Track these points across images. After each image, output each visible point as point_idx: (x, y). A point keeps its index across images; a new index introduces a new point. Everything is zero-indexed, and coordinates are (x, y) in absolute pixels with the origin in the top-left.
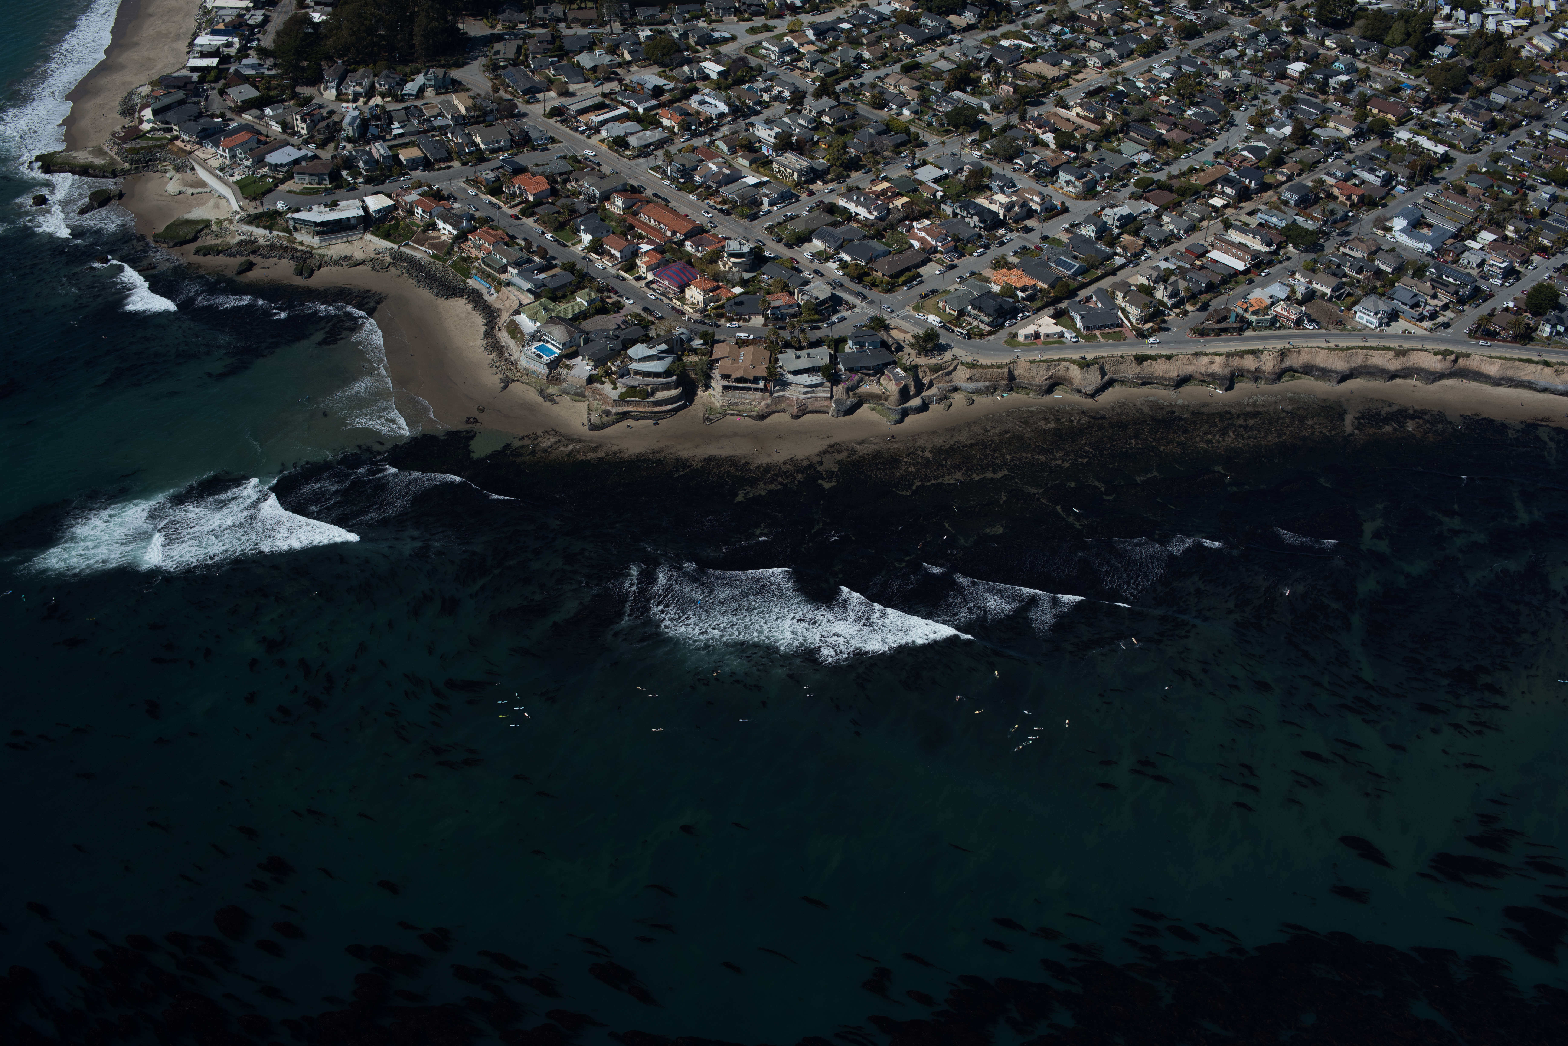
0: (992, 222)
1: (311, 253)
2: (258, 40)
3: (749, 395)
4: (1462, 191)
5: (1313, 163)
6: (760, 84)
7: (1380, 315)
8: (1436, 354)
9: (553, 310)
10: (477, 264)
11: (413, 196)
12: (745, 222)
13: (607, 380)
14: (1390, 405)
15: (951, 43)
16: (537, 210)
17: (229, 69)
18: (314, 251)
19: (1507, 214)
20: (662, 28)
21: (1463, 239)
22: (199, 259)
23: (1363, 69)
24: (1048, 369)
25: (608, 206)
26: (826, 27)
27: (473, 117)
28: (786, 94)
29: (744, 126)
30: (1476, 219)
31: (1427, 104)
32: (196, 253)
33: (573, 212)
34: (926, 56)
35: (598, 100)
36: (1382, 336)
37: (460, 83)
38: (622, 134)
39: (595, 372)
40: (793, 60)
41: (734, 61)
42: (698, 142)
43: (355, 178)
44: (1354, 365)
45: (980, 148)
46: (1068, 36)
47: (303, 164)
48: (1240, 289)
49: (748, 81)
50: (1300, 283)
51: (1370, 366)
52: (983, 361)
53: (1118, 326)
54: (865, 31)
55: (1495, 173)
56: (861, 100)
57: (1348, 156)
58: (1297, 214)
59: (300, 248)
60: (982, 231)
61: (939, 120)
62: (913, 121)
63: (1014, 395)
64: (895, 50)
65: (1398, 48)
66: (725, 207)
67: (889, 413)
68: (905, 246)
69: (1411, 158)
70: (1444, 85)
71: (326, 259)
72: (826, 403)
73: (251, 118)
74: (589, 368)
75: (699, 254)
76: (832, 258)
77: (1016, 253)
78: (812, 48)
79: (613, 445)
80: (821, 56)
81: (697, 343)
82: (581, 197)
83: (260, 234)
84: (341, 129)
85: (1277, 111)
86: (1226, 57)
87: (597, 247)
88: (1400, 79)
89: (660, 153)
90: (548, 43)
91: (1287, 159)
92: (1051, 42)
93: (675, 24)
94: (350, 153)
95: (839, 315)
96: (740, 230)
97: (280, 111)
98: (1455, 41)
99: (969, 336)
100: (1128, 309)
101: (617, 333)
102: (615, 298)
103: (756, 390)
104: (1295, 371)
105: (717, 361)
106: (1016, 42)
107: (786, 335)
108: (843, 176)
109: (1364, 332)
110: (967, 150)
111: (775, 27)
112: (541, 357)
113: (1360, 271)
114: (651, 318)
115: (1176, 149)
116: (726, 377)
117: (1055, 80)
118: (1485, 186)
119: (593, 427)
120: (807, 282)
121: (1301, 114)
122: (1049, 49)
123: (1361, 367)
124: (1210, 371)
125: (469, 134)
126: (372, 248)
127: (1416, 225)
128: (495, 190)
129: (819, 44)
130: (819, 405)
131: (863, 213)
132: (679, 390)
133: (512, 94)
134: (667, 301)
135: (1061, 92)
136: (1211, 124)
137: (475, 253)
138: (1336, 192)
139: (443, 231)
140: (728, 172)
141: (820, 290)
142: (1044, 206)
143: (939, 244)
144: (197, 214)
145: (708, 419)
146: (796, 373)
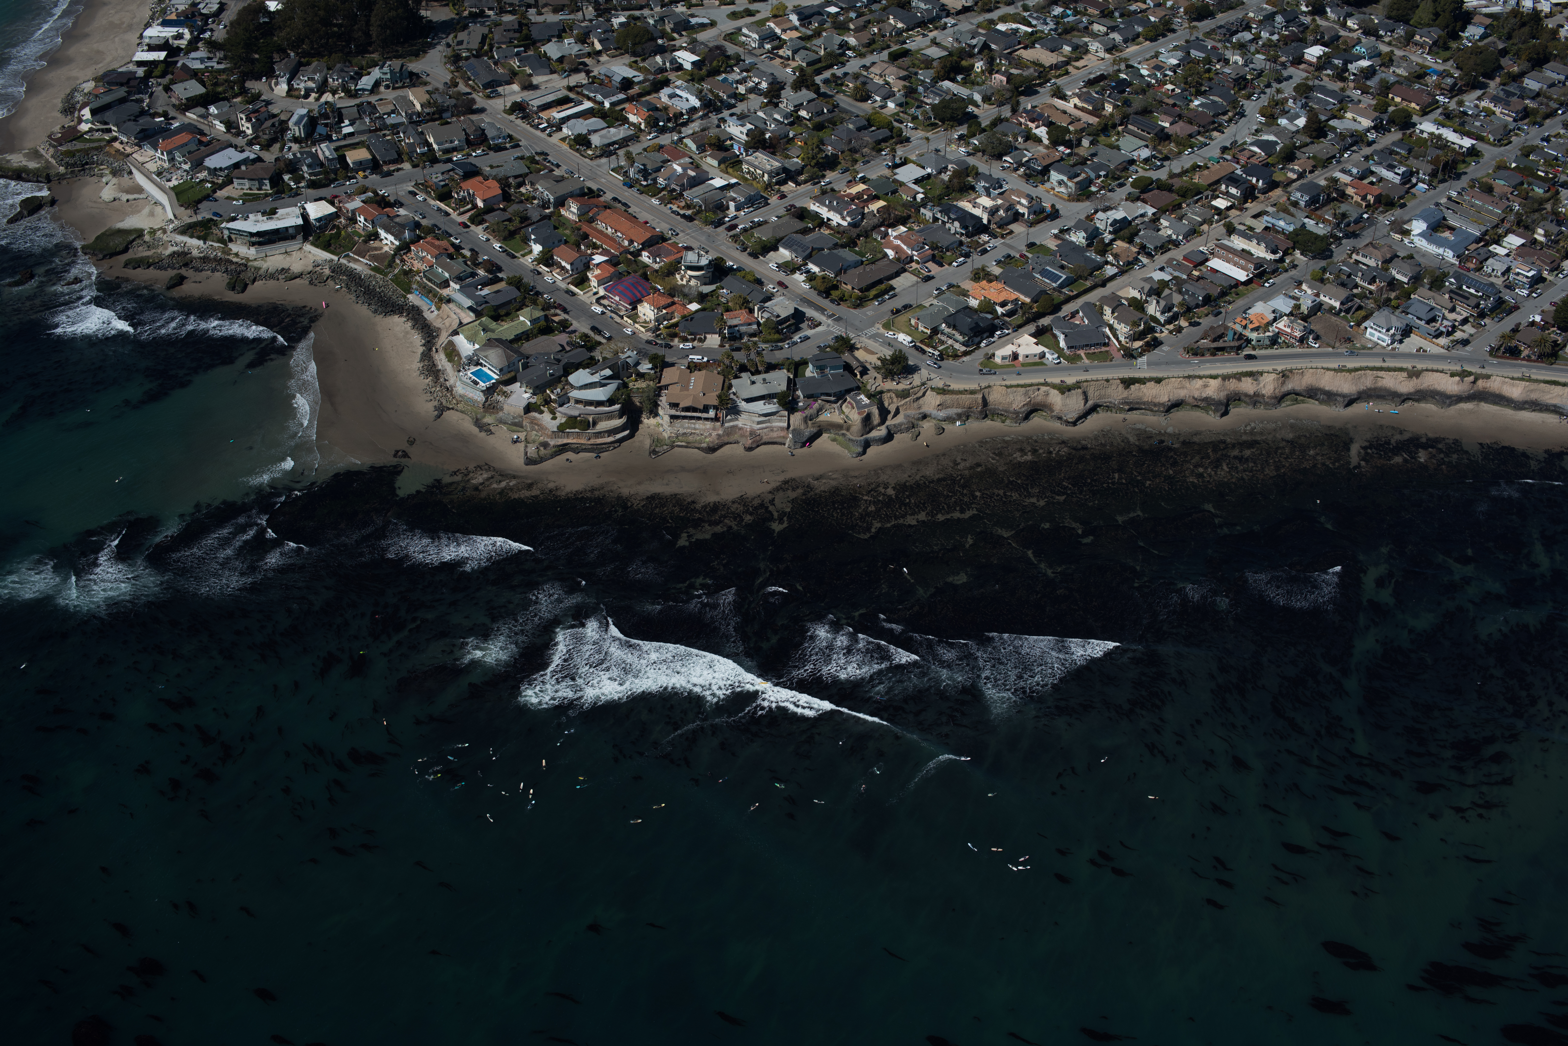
0: (974, 226)
1: (246, 266)
2: (212, 30)
3: (699, 425)
4: (1488, 189)
5: (1328, 159)
6: (736, 75)
7: (1392, 331)
8: (1453, 375)
9: (493, 331)
10: (418, 278)
11: (356, 203)
12: (709, 229)
13: (545, 409)
14: (1401, 433)
15: (944, 27)
16: (486, 217)
17: (177, 62)
18: (250, 264)
19: (1536, 216)
20: (637, 13)
21: (1487, 244)
22: (130, 273)
23: (1387, 53)
24: (1026, 394)
25: (563, 212)
26: (812, 11)
27: (428, 114)
28: (764, 85)
29: (716, 122)
30: (1503, 221)
31: (1454, 91)
32: (126, 265)
33: (525, 219)
34: (916, 42)
35: (565, 92)
36: (1394, 355)
37: (417, 76)
38: (585, 132)
39: (533, 401)
40: (773, 48)
41: (711, 50)
42: (666, 139)
43: (297, 182)
44: (1362, 388)
45: (968, 144)
46: (1071, 19)
47: (243, 168)
48: (1240, 303)
49: (725, 72)
50: (1307, 296)
51: (1381, 389)
52: (955, 386)
53: (1106, 345)
54: (853, 15)
55: (1525, 168)
56: (844, 92)
57: (1367, 151)
58: (1307, 217)
59: (235, 260)
60: (963, 238)
61: (925, 113)
62: (897, 114)
63: (988, 423)
64: (884, 36)
65: (1426, 29)
66: (689, 212)
67: (851, 444)
68: (880, 256)
69: (1432, 153)
70: (1473, 70)
71: (261, 272)
72: (782, 434)
73: (195, 117)
74: (527, 395)
75: (656, 266)
76: (799, 269)
77: (999, 263)
78: (795, 34)
79: (550, 482)
80: (803, 43)
81: (645, 367)
82: (536, 202)
83: (194, 244)
84: (288, 129)
85: (1291, 101)
86: (1239, 40)
87: (547, 259)
88: (1427, 63)
89: (621, 152)
90: (515, 31)
91: (1298, 154)
92: (1052, 25)
93: (652, 9)
94: (294, 155)
95: (802, 334)
96: (703, 238)
97: (225, 109)
98: (1488, 21)
99: (942, 357)
100: (1116, 326)
101: (559, 357)
102: (563, 316)
103: (706, 419)
104: (1297, 394)
105: (666, 387)
106: (1014, 26)
107: (740, 357)
108: (818, 177)
109: (1375, 351)
110: (954, 147)
111: (758, 12)
112: (476, 383)
113: (1372, 281)
114: (598, 338)
115: (1178, 144)
116: (674, 405)
117: (1056, 67)
118: (1514, 183)
119: (530, 461)
120: (769, 298)
121: (1317, 103)
122: (1049, 34)
123: (1370, 389)
124: (1204, 395)
125: (422, 133)
126: (311, 258)
127: (1437, 227)
128: (444, 196)
129: (803, 30)
130: (774, 435)
131: (836, 219)
132: (623, 420)
133: (473, 88)
134: (618, 319)
135: (1060, 81)
136: (1217, 115)
137: (417, 265)
138: (1350, 191)
139: (385, 242)
140: (692, 173)
141: (782, 307)
142: (1033, 209)
143: (915, 253)
144: (130, 222)
145: (654, 452)
146: (749, 400)
